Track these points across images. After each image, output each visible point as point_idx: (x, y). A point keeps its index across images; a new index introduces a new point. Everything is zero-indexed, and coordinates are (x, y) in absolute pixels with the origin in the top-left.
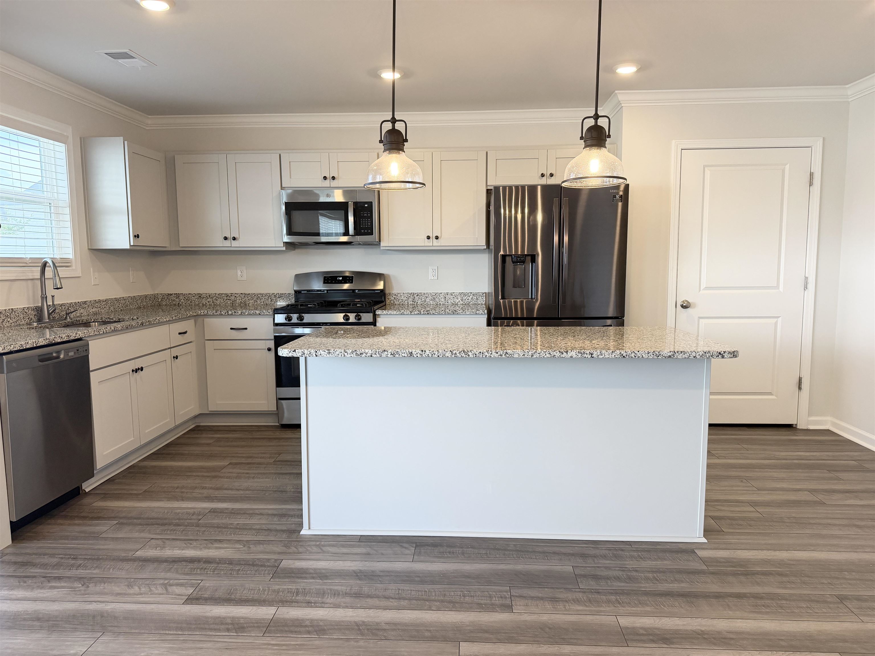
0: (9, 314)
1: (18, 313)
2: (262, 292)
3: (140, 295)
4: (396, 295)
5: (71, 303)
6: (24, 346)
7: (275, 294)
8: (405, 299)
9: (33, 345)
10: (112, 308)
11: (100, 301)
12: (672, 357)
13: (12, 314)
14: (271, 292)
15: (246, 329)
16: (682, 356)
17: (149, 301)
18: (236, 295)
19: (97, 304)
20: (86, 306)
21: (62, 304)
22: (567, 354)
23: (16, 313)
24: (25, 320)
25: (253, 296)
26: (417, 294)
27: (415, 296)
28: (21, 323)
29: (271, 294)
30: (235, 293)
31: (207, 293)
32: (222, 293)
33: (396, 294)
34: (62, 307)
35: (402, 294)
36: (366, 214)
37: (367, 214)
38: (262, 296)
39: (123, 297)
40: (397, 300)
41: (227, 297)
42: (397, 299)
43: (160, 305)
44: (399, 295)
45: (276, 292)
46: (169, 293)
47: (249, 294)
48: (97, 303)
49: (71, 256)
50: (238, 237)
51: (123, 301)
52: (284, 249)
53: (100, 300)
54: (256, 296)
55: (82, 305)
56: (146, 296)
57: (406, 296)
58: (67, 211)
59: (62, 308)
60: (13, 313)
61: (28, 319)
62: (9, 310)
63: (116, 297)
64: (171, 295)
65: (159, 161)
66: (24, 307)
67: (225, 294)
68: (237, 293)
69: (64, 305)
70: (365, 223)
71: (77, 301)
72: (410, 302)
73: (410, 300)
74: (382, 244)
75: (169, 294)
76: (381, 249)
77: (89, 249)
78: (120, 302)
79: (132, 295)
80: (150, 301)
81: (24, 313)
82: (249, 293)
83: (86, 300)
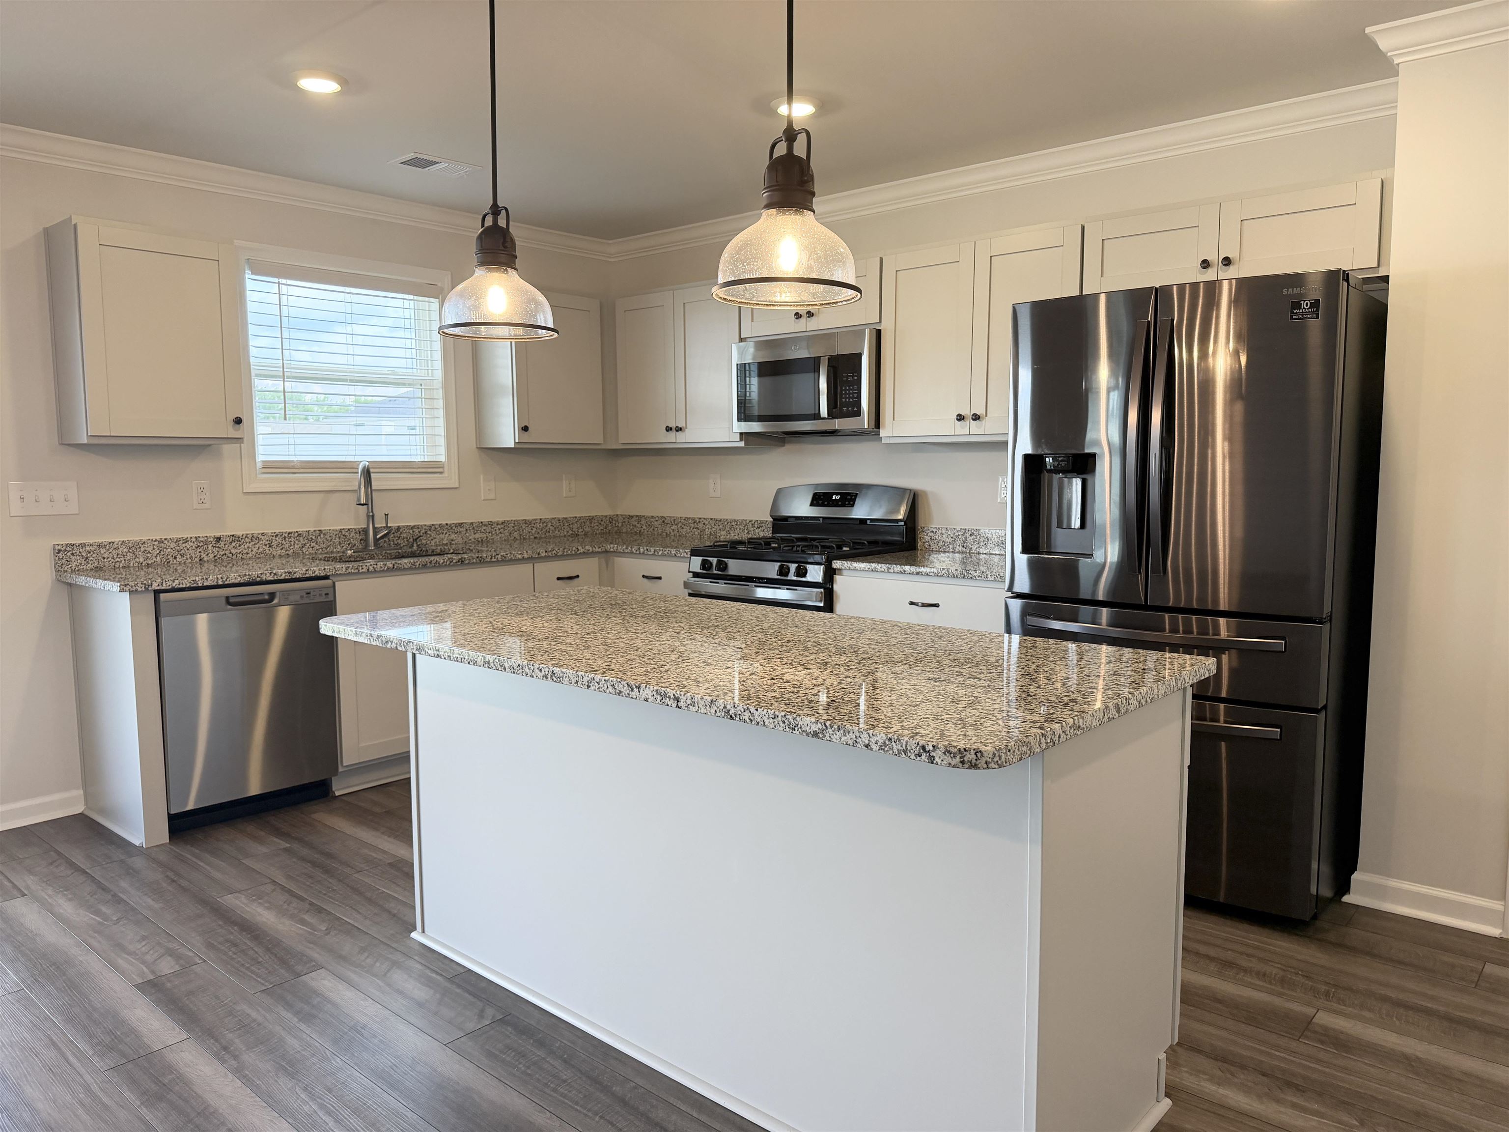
0: (314, 537)
1: (330, 537)
2: (737, 518)
3: (578, 516)
4: (933, 532)
5: (433, 525)
6: (199, 582)
7: (753, 522)
8: (950, 540)
9: (217, 582)
10: (516, 534)
11: (491, 524)
12: (821, 735)
13: (319, 537)
14: (749, 518)
15: (660, 578)
16: (840, 739)
17: (597, 526)
18: (705, 521)
19: (485, 528)
20: (461, 530)
21: (414, 526)
22: (639, 691)
23: (327, 537)
24: (343, 547)
25: (726, 523)
26: (970, 532)
27: (968, 535)
28: (335, 550)
29: (748, 522)
30: (704, 519)
31: (672, 516)
32: (689, 516)
33: (934, 530)
34: (415, 530)
35: (944, 531)
36: (850, 376)
37: (853, 376)
38: (736, 525)
39: (541, 519)
40: (935, 541)
41: (694, 523)
42: (936, 539)
43: (620, 532)
44: (939, 533)
45: (754, 519)
46: (631, 514)
47: (720, 520)
48: (485, 525)
49: (443, 458)
50: (684, 425)
51: (541, 524)
52: (742, 444)
53: (491, 522)
54: (729, 524)
55: (454, 528)
56: (591, 519)
57: (952, 536)
58: (440, 394)
59: (413, 531)
60: (322, 536)
61: (349, 544)
62: (315, 531)
63: (527, 518)
64: (632, 517)
65: (589, 311)
66: (342, 528)
67: (693, 519)
68: (705, 517)
69: (418, 528)
70: (849, 394)
71: (444, 523)
72: (958, 548)
73: (959, 542)
74: (883, 433)
75: (629, 516)
76: (883, 442)
77: (477, 448)
78: (533, 525)
79: (561, 516)
80: (600, 526)
81: (342, 536)
82: (721, 518)
83: (462, 522)
